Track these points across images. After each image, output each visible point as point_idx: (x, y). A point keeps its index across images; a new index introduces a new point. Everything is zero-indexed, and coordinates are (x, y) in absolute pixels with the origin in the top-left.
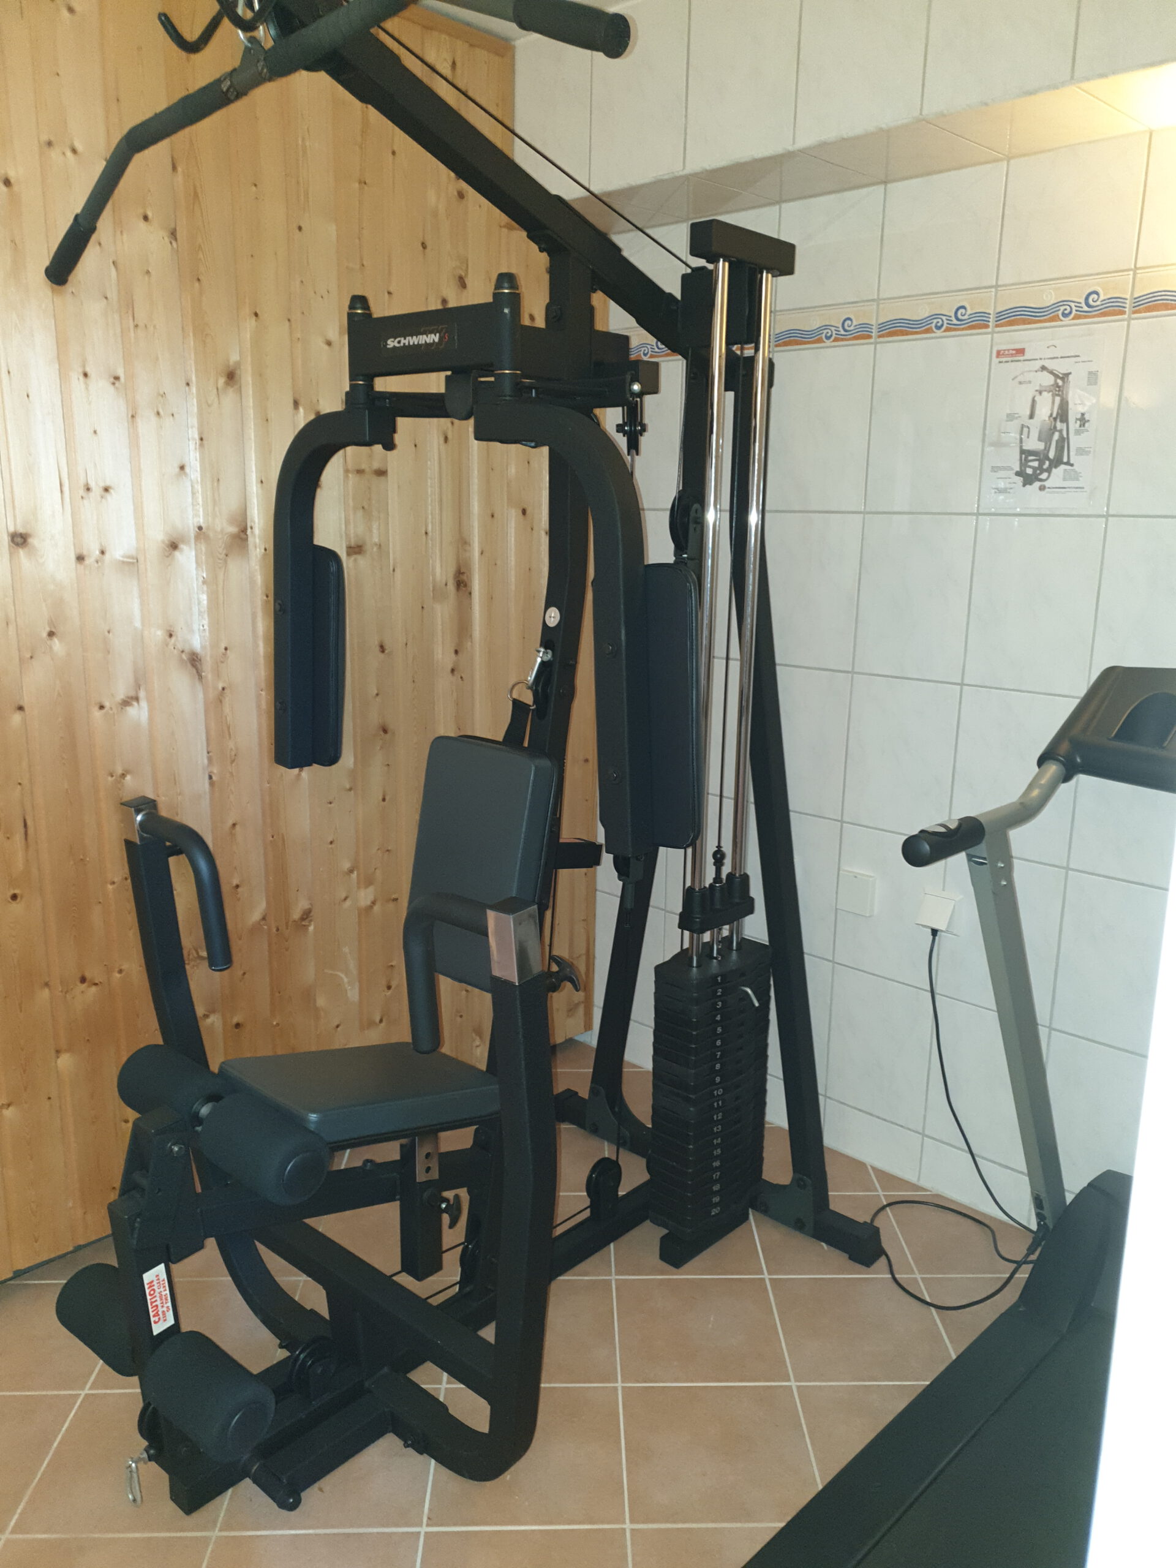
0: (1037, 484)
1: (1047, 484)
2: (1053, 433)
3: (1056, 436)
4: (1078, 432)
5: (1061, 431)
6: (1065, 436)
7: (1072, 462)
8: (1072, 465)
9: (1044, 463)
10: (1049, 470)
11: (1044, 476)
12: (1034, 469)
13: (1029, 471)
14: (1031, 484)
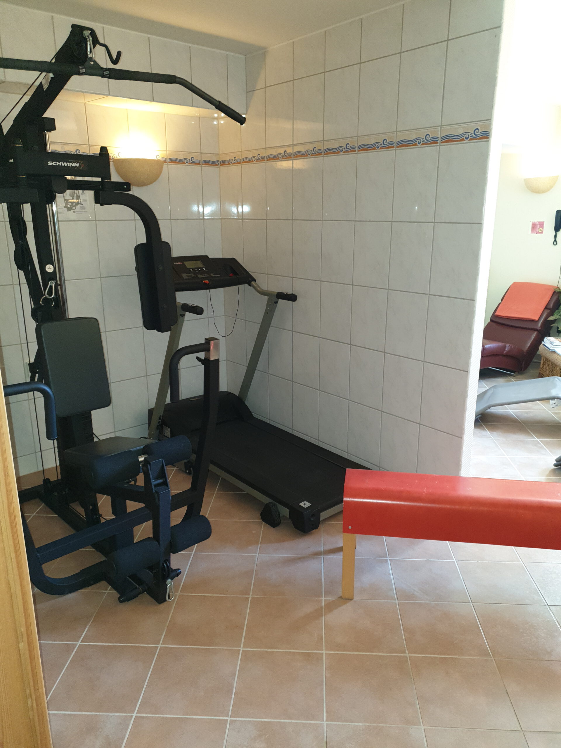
0: (72, 211)
1: (75, 210)
2: (74, 194)
3: (75, 195)
4: (82, 194)
5: (76, 193)
6: (78, 195)
7: (82, 203)
8: (82, 205)
9: (73, 204)
10: (75, 206)
11: (74, 208)
12: (70, 205)
13: (69, 206)
14: (70, 210)
